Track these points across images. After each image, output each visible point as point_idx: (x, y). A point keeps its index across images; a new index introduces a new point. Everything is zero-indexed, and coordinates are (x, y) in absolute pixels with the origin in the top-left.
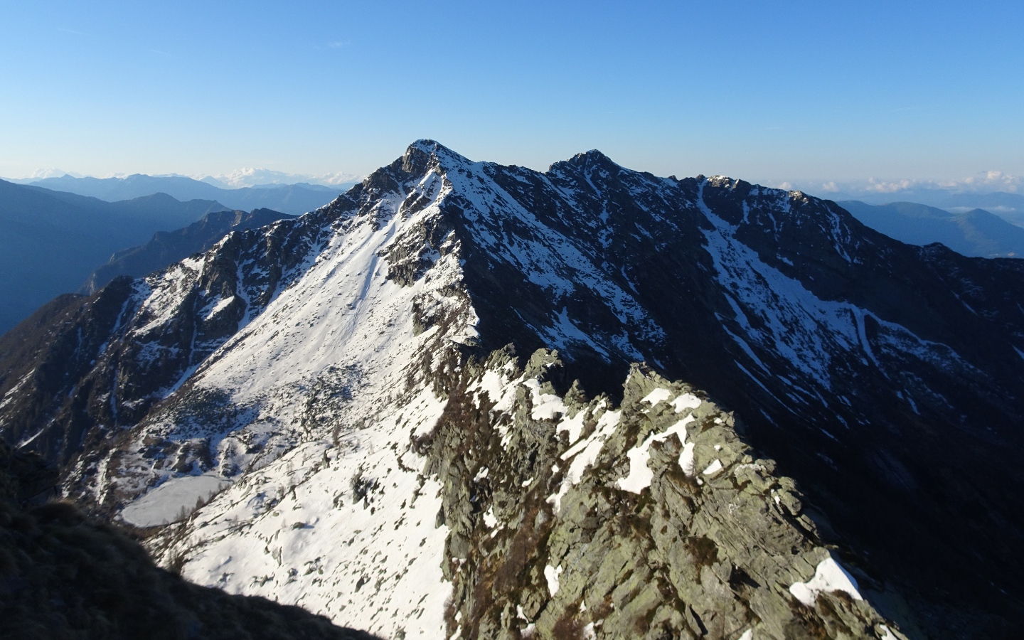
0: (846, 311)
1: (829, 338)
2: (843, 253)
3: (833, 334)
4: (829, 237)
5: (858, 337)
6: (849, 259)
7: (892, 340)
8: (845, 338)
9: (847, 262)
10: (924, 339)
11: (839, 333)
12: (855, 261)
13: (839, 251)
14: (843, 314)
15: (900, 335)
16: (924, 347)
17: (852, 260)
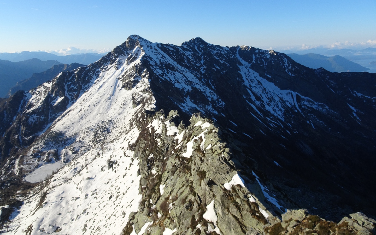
0: (290, 93)
1: (284, 103)
2: (288, 73)
3: (285, 102)
4: (283, 67)
5: (294, 102)
6: (290, 74)
7: (306, 103)
8: (290, 103)
9: (290, 75)
10: (316, 102)
11: (287, 101)
12: (293, 75)
13: (287, 72)
14: (289, 94)
15: (308, 101)
16: (317, 105)
17: (292, 75)
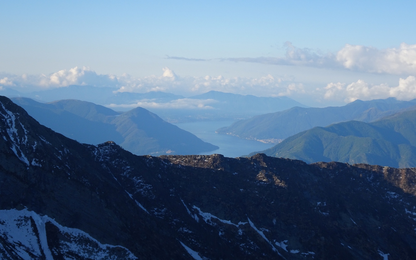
0: (26, 219)
1: (10, 252)
2: (20, 156)
3: (14, 246)
4: (5, 138)
5: (40, 247)
6: (27, 161)
7: (74, 247)
8: (28, 250)
9: (25, 164)
10: (103, 243)
11: (20, 245)
12: (33, 163)
13: (16, 152)
14: (24, 223)
15: (81, 241)
16: (104, 251)
17: (31, 162)
